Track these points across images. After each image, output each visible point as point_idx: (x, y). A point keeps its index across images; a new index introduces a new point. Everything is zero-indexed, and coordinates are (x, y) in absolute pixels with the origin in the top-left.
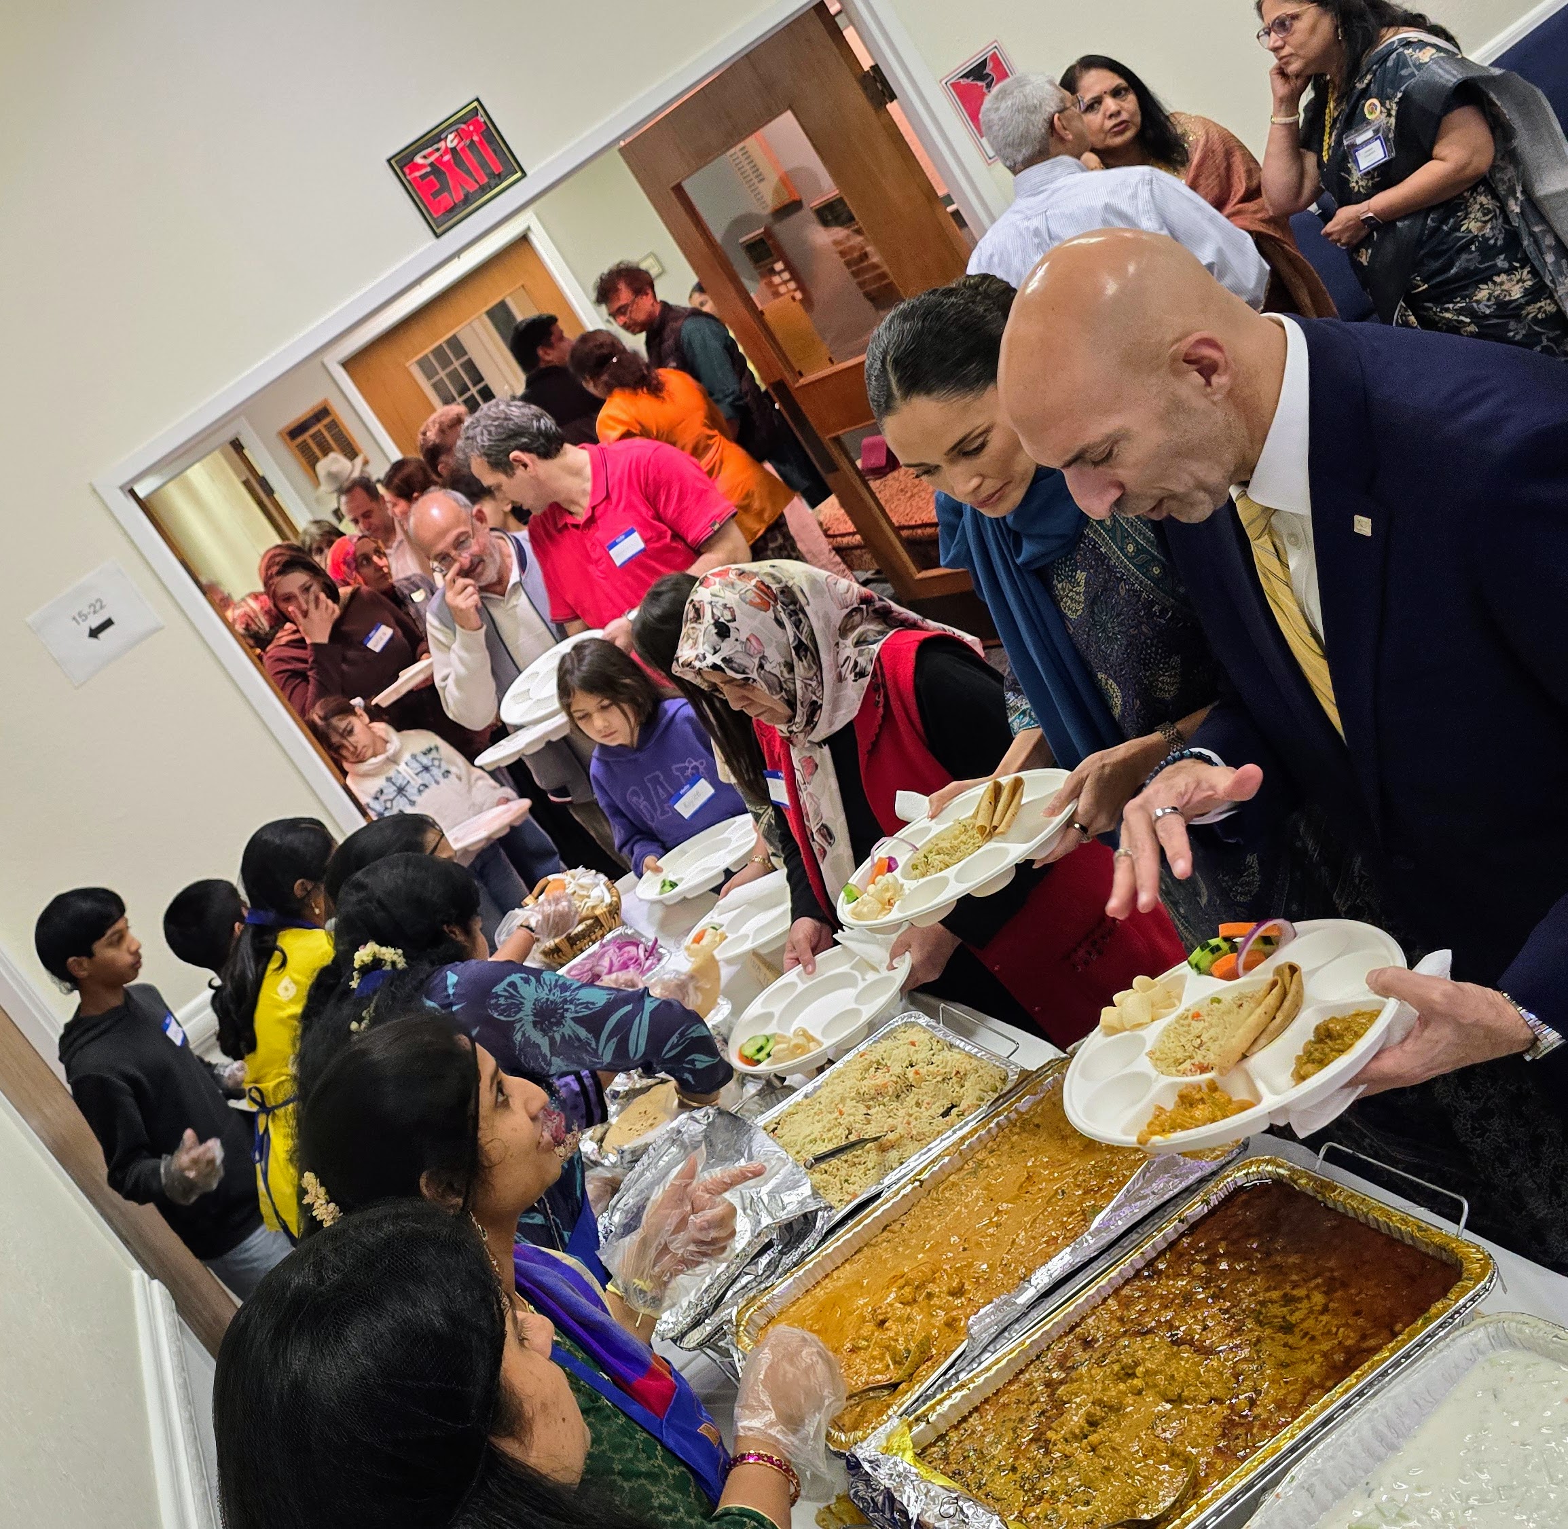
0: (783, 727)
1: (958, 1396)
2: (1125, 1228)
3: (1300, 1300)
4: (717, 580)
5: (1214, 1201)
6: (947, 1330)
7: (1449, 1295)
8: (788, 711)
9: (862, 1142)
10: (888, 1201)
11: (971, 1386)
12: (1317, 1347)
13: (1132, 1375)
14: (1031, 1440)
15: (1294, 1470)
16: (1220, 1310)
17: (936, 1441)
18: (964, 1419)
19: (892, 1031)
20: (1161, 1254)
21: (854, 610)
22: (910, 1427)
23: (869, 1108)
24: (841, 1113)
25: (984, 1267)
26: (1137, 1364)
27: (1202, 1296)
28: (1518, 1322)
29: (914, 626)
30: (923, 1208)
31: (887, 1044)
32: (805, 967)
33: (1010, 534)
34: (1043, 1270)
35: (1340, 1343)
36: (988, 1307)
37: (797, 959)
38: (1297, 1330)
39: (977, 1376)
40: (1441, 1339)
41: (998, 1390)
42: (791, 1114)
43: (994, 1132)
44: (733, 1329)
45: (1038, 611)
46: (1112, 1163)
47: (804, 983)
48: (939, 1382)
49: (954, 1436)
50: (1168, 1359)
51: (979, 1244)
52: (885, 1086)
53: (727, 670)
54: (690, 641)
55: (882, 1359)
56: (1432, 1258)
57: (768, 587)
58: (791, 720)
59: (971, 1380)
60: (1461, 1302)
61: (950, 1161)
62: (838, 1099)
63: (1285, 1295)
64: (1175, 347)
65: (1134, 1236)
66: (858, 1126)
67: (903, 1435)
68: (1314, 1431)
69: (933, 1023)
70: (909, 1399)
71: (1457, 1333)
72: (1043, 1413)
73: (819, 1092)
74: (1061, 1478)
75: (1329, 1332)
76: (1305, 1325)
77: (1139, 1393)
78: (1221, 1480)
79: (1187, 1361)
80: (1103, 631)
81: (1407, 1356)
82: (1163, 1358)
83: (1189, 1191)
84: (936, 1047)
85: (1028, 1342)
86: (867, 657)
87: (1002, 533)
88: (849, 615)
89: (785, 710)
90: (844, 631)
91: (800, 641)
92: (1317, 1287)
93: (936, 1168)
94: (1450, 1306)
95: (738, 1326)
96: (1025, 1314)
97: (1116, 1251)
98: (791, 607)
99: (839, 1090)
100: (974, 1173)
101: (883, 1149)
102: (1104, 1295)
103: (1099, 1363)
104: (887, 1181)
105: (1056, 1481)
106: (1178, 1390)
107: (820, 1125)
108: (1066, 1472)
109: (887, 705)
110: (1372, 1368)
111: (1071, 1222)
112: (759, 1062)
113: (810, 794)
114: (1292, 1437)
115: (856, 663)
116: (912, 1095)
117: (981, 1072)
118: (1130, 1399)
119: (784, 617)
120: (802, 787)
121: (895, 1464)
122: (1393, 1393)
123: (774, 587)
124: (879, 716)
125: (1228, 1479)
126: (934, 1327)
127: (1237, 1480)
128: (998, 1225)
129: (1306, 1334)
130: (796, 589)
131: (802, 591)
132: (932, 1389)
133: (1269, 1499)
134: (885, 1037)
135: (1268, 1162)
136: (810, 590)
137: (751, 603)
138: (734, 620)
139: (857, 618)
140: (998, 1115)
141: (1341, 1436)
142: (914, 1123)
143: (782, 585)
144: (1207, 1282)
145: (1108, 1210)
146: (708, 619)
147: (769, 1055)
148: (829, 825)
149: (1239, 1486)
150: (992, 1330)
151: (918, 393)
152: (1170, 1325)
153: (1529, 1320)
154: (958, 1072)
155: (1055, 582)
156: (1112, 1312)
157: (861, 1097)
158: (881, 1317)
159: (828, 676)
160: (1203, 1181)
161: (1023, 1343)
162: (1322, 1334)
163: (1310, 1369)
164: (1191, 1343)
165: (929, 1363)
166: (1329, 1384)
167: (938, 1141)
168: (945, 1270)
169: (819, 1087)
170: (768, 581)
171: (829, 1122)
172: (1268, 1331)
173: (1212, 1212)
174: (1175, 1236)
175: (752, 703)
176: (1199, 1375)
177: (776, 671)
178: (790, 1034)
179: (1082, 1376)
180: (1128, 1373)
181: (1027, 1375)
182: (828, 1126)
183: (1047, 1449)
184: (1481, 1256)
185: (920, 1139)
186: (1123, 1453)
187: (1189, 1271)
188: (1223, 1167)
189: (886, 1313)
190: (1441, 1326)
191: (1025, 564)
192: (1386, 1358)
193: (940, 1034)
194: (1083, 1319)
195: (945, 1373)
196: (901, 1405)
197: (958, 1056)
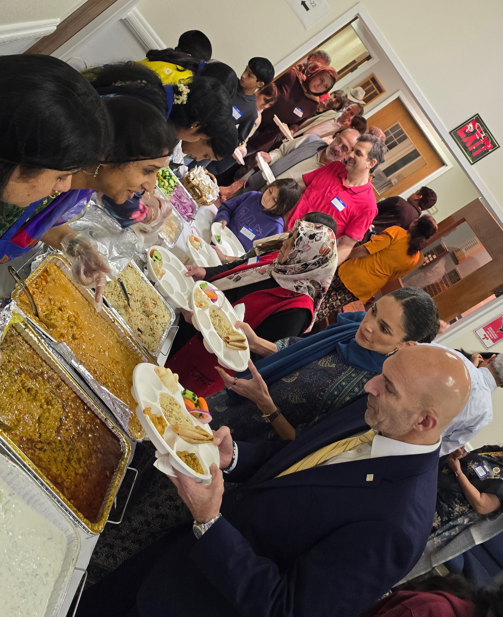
0: (276, 261)
1: (36, 339)
2: (102, 398)
3: (80, 464)
4: (331, 235)
5: (114, 431)
6: (59, 334)
7: (85, 519)
8: (283, 262)
9: (128, 299)
10: (106, 310)
11: (40, 344)
12: (63, 472)
13: (48, 404)
14: (21, 368)
15: (17, 467)
16: (74, 435)
17: (18, 332)
18: (27, 342)
19: (168, 309)
20: (93, 413)
21: (320, 285)
22: (22, 322)
23: (140, 301)
24: (137, 291)
25: (84, 347)
26: (52, 406)
27: (78, 428)
28: (78, 545)
29: (315, 307)
30: (104, 323)
31: (163, 307)
32: (187, 273)
33: (349, 340)
34: (85, 369)
35: (65, 480)
36: (70, 350)
37: (190, 270)
38: (68, 464)
39: (44, 346)
40: (69, 517)
41: (38, 355)
42: (135, 272)
43: (134, 348)
44: (55, 253)
45: (320, 350)
46: (125, 393)
47: (182, 272)
48: (40, 332)
49: (20, 339)
50: (55, 417)
51: (92, 344)
52: (148, 307)
53: (297, 239)
54: (308, 225)
55: (47, 310)
56: (98, 512)
57: (328, 253)
58: (279, 263)
59: (42, 344)
60: (83, 524)
61: (122, 332)
62: (143, 289)
63: (81, 459)
64: (432, 412)
65: (99, 402)
66: (133, 298)
67: (19, 319)
68: (32, 473)
69: (172, 324)
70: (34, 321)
71: (72, 523)
72: (31, 372)
73: (144, 283)
74: (8, 379)
75: (69, 476)
76: (71, 467)
77: (41, 407)
78: (11, 439)
79: (54, 424)
80: (314, 374)
81: (62, 505)
82: (55, 415)
83: (117, 421)
84: (163, 325)
85: (58, 365)
86: (303, 291)
87: (349, 336)
88: (318, 284)
89: (283, 260)
90: (313, 282)
91: (309, 265)
92: (85, 471)
93: (119, 327)
94: (81, 520)
95: (56, 255)
96: (67, 363)
97: (93, 395)
98: (321, 262)
99: (146, 290)
100: (118, 342)
101: (125, 307)
102: (77, 392)
103: (51, 391)
104: (113, 309)
105: (6, 378)
106: (43, 421)
107: (133, 283)
108: (10, 381)
109: (286, 299)
110: (57, 493)
111: (103, 378)
112: (152, 257)
113: (252, 272)
114: (30, 465)
115: (301, 287)
116: (145, 317)
117: (155, 342)
118: (38, 404)
119: (317, 259)
120: (255, 269)
121: (9, 317)
122: (49, 502)
123: (328, 255)
124: (282, 296)
125: (12, 442)
126: (60, 329)
127: (13, 446)
128: (100, 351)
129: (67, 468)
130: (327, 263)
131: (327, 266)
132: (37, 330)
133: (6, 458)
134: (166, 306)
135: (129, 450)
136: (327, 269)
137: (322, 247)
138: (316, 241)
139: (317, 287)
140: (140, 350)
141: (31, 483)
142: (135, 318)
143: (329, 258)
144: (83, 429)
145: (108, 392)
146: (316, 231)
147: (154, 261)
148: (241, 280)
149: (10, 446)
150: (61, 351)
151: (403, 309)
152: (67, 417)
153: (79, 549)
154: (154, 334)
155: (332, 356)
156: (70, 395)
157: (144, 298)
158: (63, 309)
159: (296, 276)
160: (121, 426)
161: (57, 363)
162: (68, 474)
163: (54, 470)
164: (61, 426)
165: (47, 328)
166: (50, 477)
167: (129, 327)
168: (82, 332)
169: (146, 283)
170: (330, 253)
171: (134, 287)
172: (67, 453)
173: (109, 430)
174: (100, 417)
175: (286, 249)
176: (49, 429)
177: (297, 257)
178: (163, 268)
179: (46, 385)
180: (48, 402)
181: (45, 365)
182: (133, 286)
183: (18, 374)
184: (100, 529)
185: (129, 321)
186: (18, 402)
187: (87, 423)
188: (126, 433)
189: (65, 311)
190: (74, 517)
191: (338, 345)
192: (61, 498)
193: (168, 326)
194: (67, 385)
195: (44, 334)
196: (31, 318)
197: (160, 334)
